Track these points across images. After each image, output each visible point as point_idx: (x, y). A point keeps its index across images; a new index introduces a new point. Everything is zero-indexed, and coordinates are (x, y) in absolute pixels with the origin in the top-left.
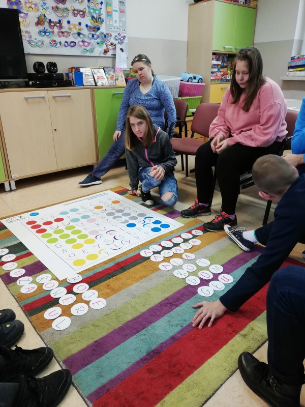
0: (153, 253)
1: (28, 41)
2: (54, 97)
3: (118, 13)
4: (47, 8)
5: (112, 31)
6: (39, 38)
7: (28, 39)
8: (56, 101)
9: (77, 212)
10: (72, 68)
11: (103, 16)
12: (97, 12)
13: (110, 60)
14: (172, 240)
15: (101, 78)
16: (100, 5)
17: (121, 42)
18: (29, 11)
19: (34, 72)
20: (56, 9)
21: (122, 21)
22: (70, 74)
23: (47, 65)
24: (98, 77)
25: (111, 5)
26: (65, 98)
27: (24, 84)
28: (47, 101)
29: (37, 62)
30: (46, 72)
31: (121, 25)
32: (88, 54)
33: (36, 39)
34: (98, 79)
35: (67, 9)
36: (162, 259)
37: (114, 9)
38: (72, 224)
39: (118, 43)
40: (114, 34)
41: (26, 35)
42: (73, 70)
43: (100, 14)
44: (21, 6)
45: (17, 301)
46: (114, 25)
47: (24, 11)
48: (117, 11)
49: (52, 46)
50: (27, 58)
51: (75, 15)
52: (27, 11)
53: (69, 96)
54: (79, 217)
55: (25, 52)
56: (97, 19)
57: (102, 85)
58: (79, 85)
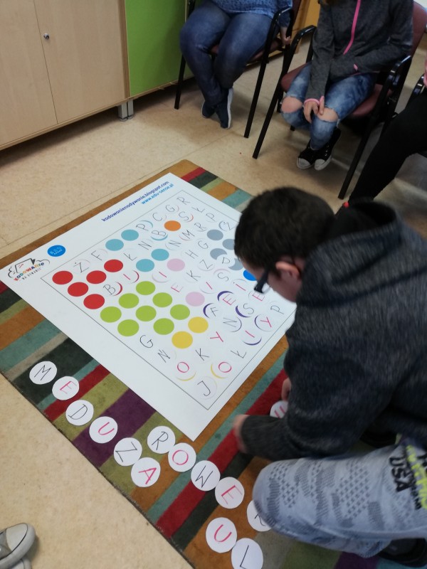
9: (139, 241)
38: (145, 277)
45: (140, 511)
54: (148, 255)
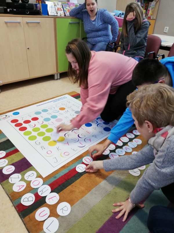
0: (109, 152)
2: (27, 23)
8: (29, 26)
9: (47, 112)
10: (39, 0)
15: (59, 9)
19: (11, 2)
22: (38, 5)
24: (58, 8)
26: (35, 24)
27: (3, 11)
28: (22, 26)
30: (20, 2)
34: (58, 10)
42: (40, 2)
45: (11, 200)
53: (38, 23)
54: (49, 117)
57: (60, 16)
58: (45, 15)
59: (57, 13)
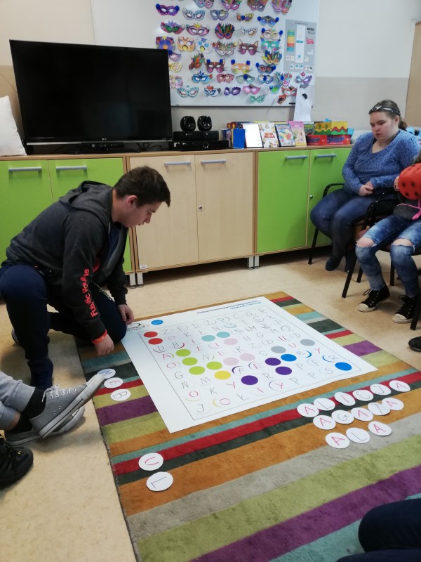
0: (318, 412)
1: (178, 90)
2: (203, 164)
3: (303, 45)
4: (207, 45)
5: (293, 71)
6: (193, 85)
7: (178, 87)
8: (205, 169)
10: (231, 124)
11: (282, 51)
12: (273, 45)
13: (287, 111)
14: (354, 393)
15: (269, 135)
16: (278, 35)
17: (305, 85)
18: (183, 51)
19: (181, 130)
20: (218, 46)
21: (309, 56)
22: (228, 132)
23: (199, 120)
24: (266, 134)
25: (294, 34)
26: (218, 165)
27: (167, 146)
28: (194, 169)
29: (186, 117)
30: (197, 129)
31: (307, 60)
32: (256, 104)
33: (188, 86)
34: (265, 137)
35: (232, 45)
36: (333, 425)
37: (298, 39)
38: (203, 343)
39: (301, 87)
40: (294, 75)
41: (177, 82)
42: (234, 126)
43: (277, 48)
44: (173, 45)
45: (109, 455)
46: (297, 61)
47: (177, 51)
48: (302, 42)
49: (208, 95)
50: (173, 112)
51: (242, 51)
52: (180, 51)
53: (223, 162)
54: (214, 333)
55: (172, 105)
56: (273, 56)
57: (270, 147)
58: (240, 147)
59: (263, 143)
